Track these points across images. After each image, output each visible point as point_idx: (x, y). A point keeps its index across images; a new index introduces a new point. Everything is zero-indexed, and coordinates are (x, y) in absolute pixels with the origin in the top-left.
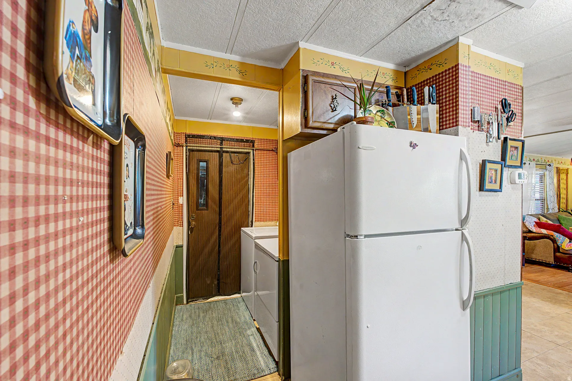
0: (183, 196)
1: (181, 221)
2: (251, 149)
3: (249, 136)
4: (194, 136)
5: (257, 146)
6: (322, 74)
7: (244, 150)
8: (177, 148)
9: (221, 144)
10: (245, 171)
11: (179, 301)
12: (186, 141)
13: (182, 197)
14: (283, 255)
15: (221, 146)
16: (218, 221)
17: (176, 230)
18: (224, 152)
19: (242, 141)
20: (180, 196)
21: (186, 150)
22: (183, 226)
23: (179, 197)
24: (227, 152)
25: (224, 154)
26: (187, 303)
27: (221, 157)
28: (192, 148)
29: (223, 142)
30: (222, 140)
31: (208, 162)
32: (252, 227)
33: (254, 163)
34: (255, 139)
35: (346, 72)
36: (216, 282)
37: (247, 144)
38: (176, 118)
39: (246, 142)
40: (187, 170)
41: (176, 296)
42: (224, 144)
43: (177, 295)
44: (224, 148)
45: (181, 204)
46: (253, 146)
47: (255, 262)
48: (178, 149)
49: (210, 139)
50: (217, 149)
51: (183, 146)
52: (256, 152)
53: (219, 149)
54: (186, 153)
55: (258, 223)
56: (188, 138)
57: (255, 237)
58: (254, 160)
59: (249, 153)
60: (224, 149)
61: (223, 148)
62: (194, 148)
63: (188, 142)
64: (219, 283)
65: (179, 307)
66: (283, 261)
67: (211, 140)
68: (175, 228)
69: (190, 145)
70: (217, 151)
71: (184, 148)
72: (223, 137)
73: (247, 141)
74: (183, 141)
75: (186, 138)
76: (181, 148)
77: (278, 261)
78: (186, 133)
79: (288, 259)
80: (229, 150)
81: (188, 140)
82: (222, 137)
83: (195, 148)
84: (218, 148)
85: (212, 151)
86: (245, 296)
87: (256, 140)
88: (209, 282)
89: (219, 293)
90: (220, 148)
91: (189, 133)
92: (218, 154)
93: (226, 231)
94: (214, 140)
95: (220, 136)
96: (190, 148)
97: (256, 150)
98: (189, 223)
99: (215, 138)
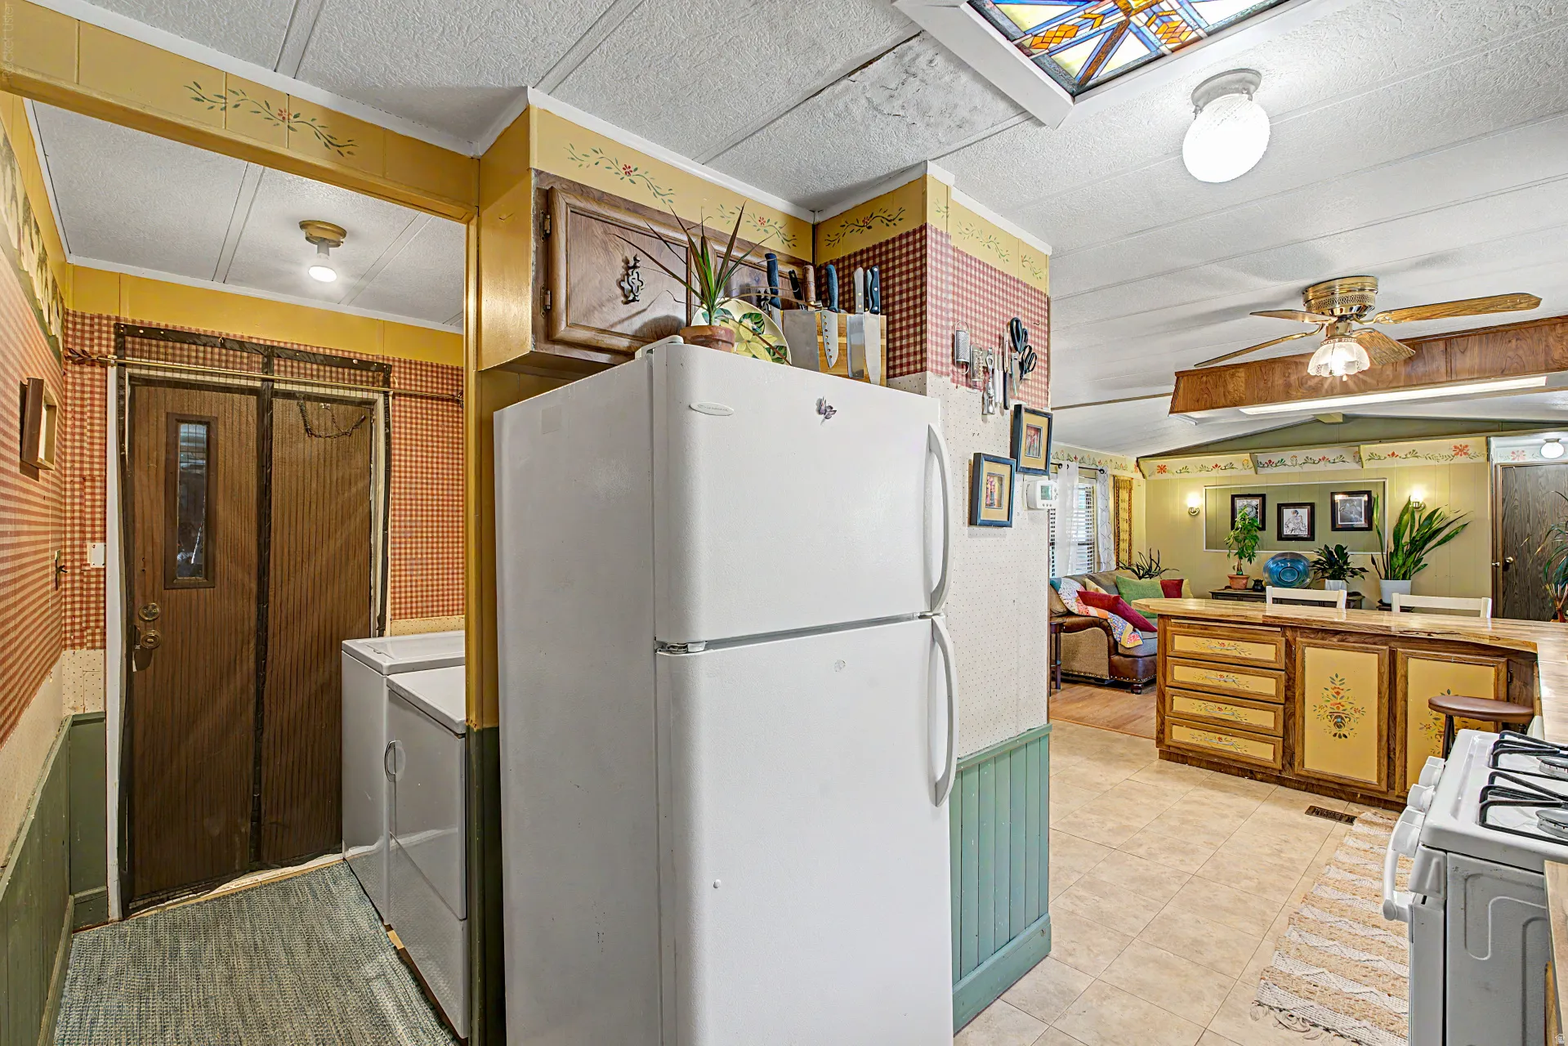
0: (104, 539)
1: (97, 627)
2: (378, 392)
3: (372, 350)
4: (152, 333)
5: (400, 384)
6: (597, 195)
7: (353, 394)
8: (77, 368)
9: (267, 366)
10: (359, 460)
11: (91, 914)
12: (120, 348)
13: (99, 545)
14: (481, 715)
15: (267, 373)
16: (253, 623)
17: (73, 663)
18: (277, 394)
19: (345, 362)
20: (93, 539)
21: (120, 377)
22: (105, 648)
23: (89, 544)
24: (289, 395)
25: (278, 403)
26: (126, 913)
27: (265, 409)
28: (144, 372)
29: (276, 362)
30: (270, 354)
31: (213, 425)
32: (381, 635)
33: (388, 436)
34: (394, 360)
35: (665, 198)
36: (246, 828)
37: (364, 373)
38: (73, 260)
39: (362, 370)
40: (122, 449)
41: (71, 898)
42: (276, 368)
43: (77, 896)
44: (279, 381)
45: (98, 570)
46: (387, 382)
47: (390, 747)
48: (81, 373)
49: (223, 346)
50: (250, 383)
51: (104, 365)
52: (397, 403)
53: (258, 384)
54: (121, 387)
55: (402, 623)
56: (129, 339)
57: (391, 666)
58: (387, 425)
59: (372, 403)
60: (276, 386)
61: (273, 381)
62: (152, 373)
63: (129, 352)
64: (257, 830)
65: (88, 936)
66: (481, 733)
67: (224, 351)
68: (68, 652)
69: (137, 361)
70: (252, 391)
71: (112, 372)
72: (275, 344)
73: (364, 365)
74: (105, 346)
75: (118, 335)
76: (97, 370)
77: (463, 735)
78: (118, 318)
79: (495, 725)
80: (296, 388)
81: (129, 346)
82: (268, 343)
83: (160, 374)
84: (254, 379)
85: (227, 389)
86: (355, 858)
87: (397, 364)
88: (216, 831)
89: (258, 863)
90: (263, 380)
91: (134, 321)
92: (253, 399)
93: (283, 654)
94: (239, 353)
95: (262, 342)
96: (137, 371)
97: (394, 395)
98: (132, 635)
99: (242, 345)
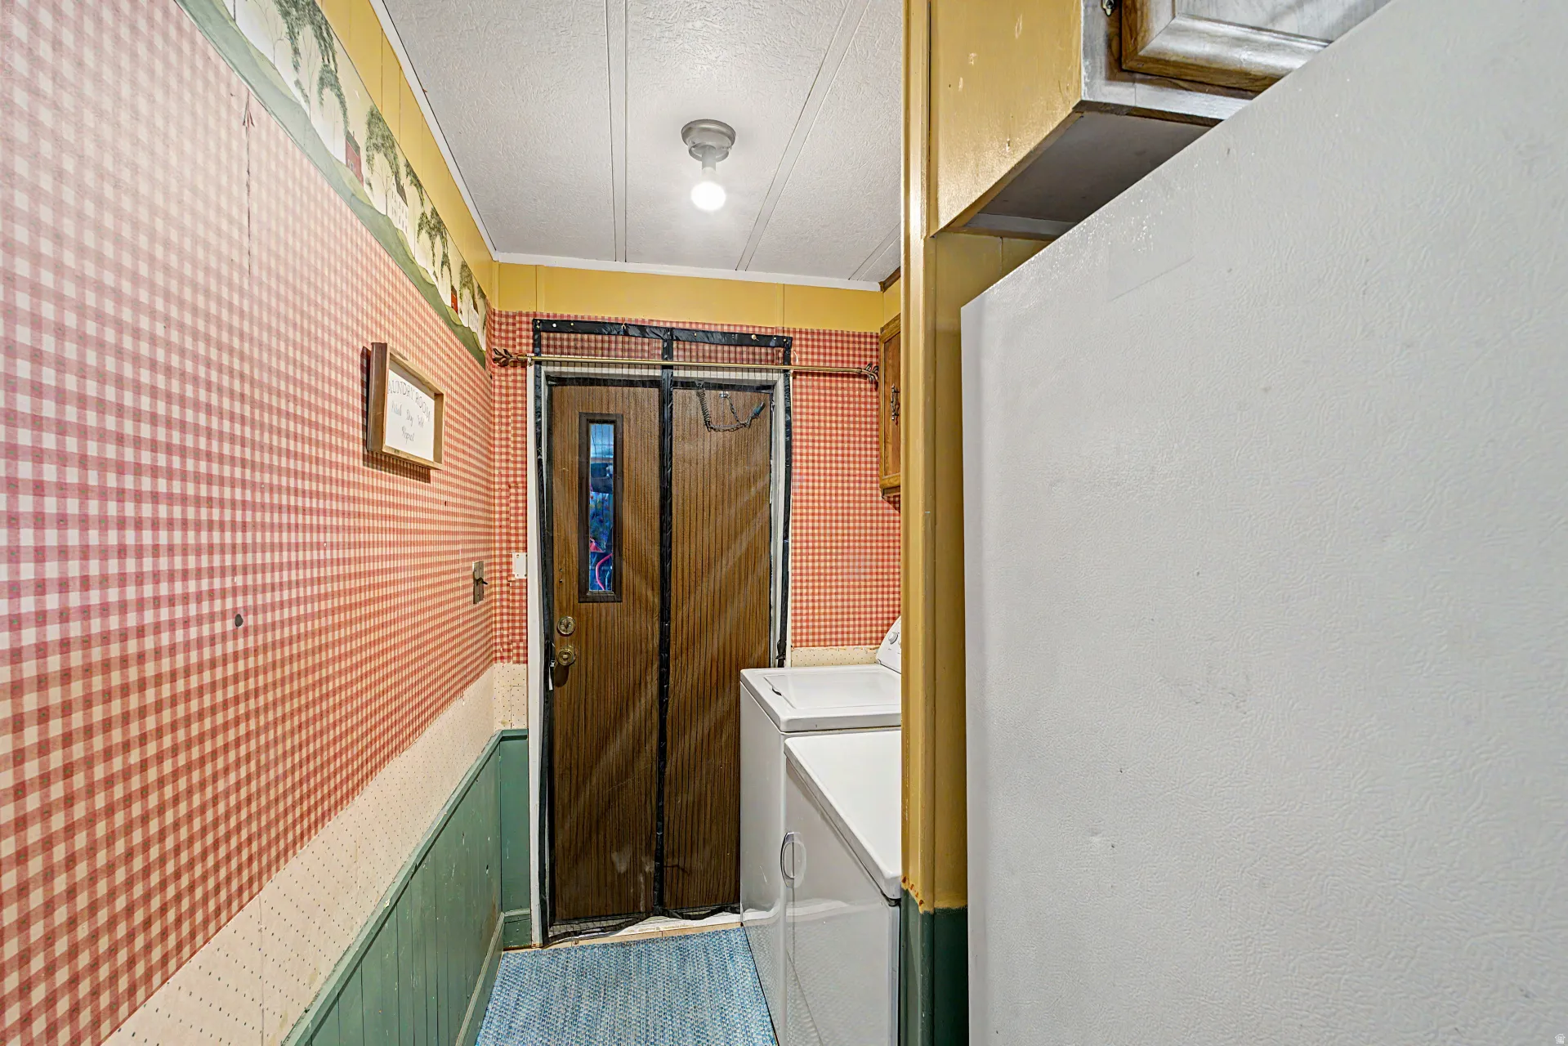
0: (525, 549)
1: (521, 640)
2: (778, 371)
3: (770, 321)
4: (566, 326)
5: (801, 360)
7: (752, 376)
8: (503, 371)
9: (668, 352)
10: (758, 455)
11: (514, 937)
12: (537, 344)
13: (522, 554)
15: (664, 359)
16: (656, 641)
17: (501, 674)
18: (675, 383)
19: (742, 340)
20: (517, 549)
21: (537, 377)
22: (527, 662)
23: (514, 554)
24: (687, 384)
25: (678, 394)
26: (546, 941)
27: (665, 401)
28: (557, 369)
29: (675, 345)
30: (670, 337)
31: (619, 423)
32: (781, 665)
33: (788, 425)
34: (795, 332)
36: (649, 868)
37: (763, 350)
38: (499, 257)
39: (760, 346)
40: (539, 453)
41: (503, 916)
42: (675, 353)
43: (508, 914)
44: (678, 367)
45: (521, 581)
46: (787, 360)
48: (507, 375)
49: (626, 334)
50: (651, 372)
51: (524, 364)
52: (798, 383)
53: (658, 373)
54: (537, 387)
55: (803, 653)
56: (544, 335)
58: (788, 411)
59: (769, 387)
60: (675, 374)
61: (671, 367)
62: (564, 369)
63: (544, 349)
64: (659, 871)
65: (512, 959)
67: (627, 339)
68: (498, 665)
69: (551, 357)
70: (654, 383)
71: (531, 370)
72: (674, 325)
73: (763, 340)
74: (523, 345)
75: (535, 331)
76: (519, 371)
78: (535, 314)
80: (694, 374)
81: (544, 342)
82: (668, 325)
83: (571, 369)
84: (654, 367)
85: (630, 383)
86: (760, 927)
87: (798, 336)
88: (622, 868)
89: (661, 908)
90: (664, 367)
91: (548, 316)
92: (655, 391)
93: (686, 677)
94: (640, 340)
95: (661, 325)
96: (550, 369)
97: (795, 373)
98: (549, 653)
99: (642, 329)
